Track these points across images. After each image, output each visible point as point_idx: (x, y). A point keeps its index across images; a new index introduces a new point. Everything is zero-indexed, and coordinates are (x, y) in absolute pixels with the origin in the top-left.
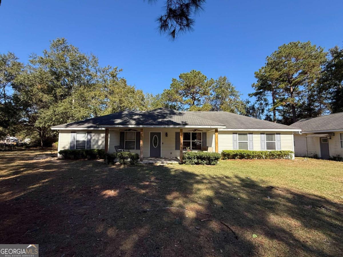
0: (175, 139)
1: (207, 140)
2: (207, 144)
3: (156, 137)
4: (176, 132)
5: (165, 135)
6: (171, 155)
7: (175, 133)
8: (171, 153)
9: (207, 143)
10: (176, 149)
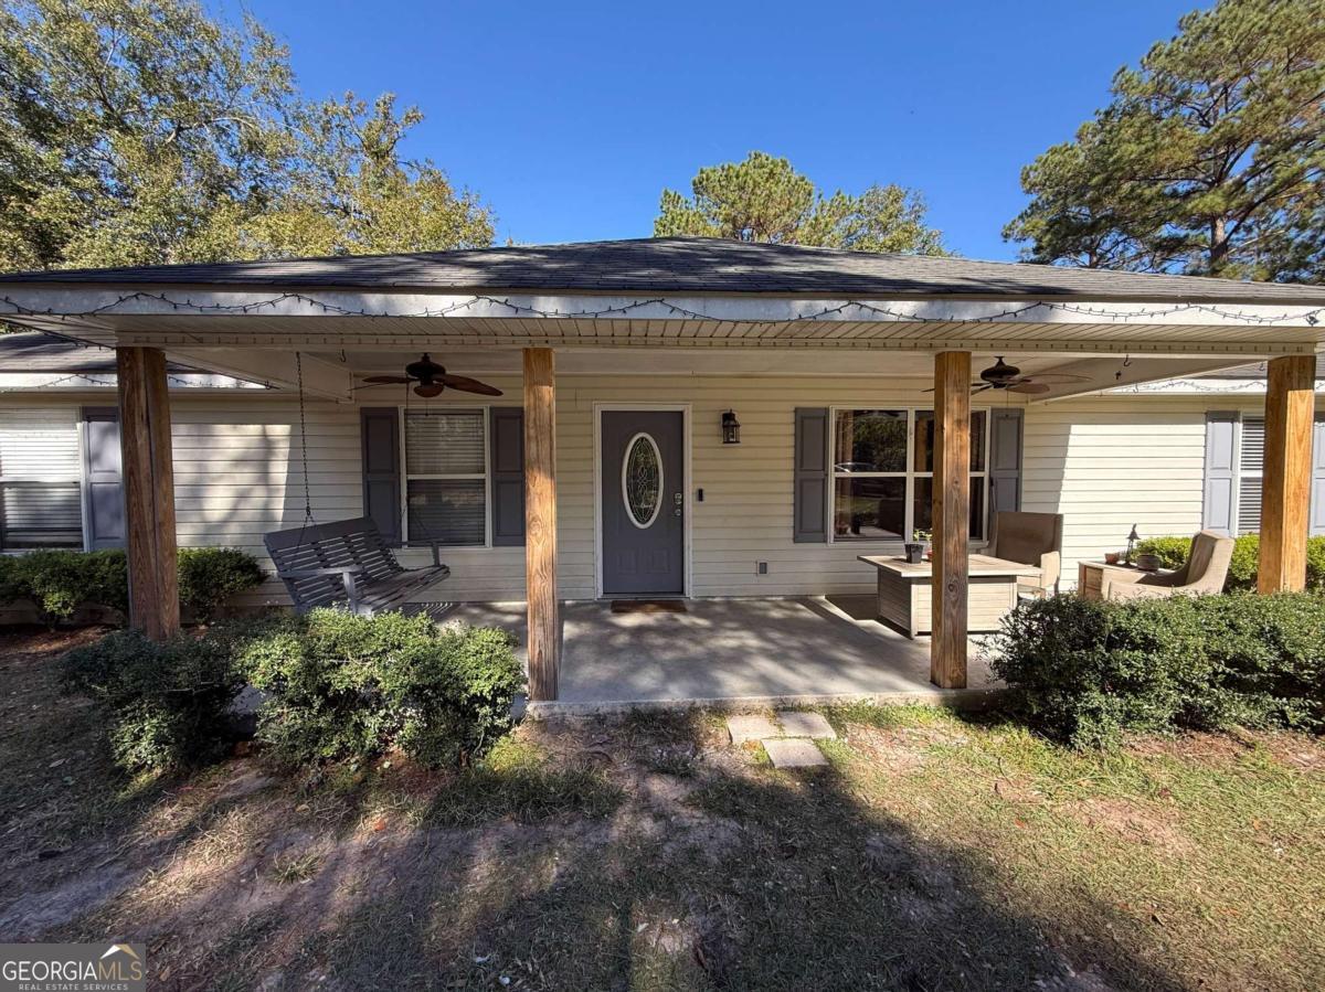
0: (790, 464)
1: (1025, 464)
2: (1025, 497)
3: (643, 446)
4: (796, 410)
5: (717, 429)
6: (763, 579)
7: (791, 418)
8: (763, 568)
9: (1025, 487)
10: (796, 540)
